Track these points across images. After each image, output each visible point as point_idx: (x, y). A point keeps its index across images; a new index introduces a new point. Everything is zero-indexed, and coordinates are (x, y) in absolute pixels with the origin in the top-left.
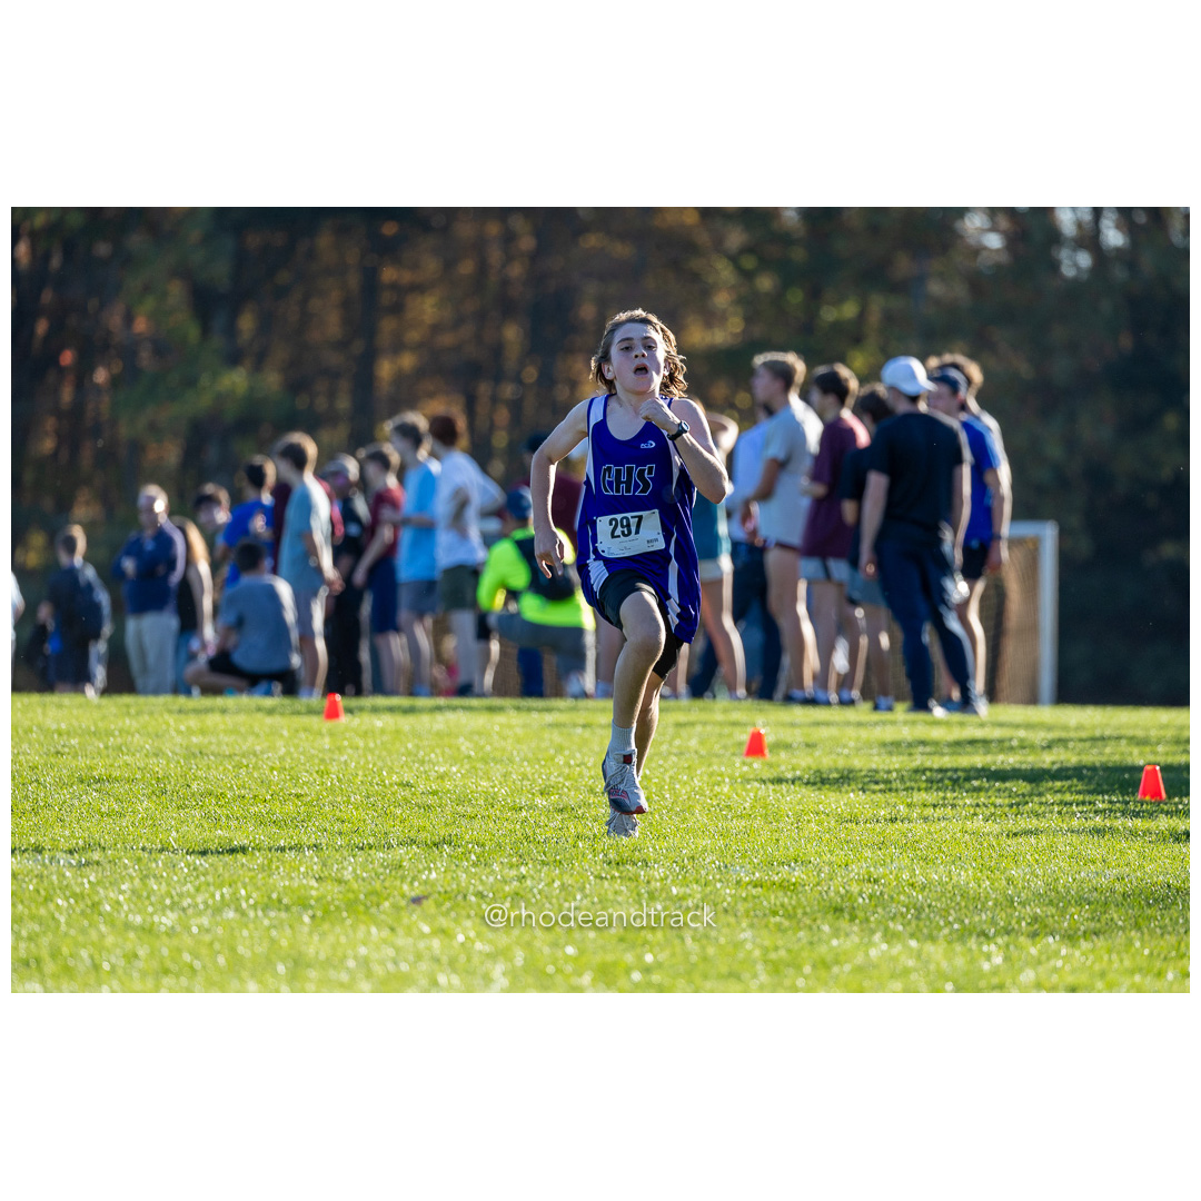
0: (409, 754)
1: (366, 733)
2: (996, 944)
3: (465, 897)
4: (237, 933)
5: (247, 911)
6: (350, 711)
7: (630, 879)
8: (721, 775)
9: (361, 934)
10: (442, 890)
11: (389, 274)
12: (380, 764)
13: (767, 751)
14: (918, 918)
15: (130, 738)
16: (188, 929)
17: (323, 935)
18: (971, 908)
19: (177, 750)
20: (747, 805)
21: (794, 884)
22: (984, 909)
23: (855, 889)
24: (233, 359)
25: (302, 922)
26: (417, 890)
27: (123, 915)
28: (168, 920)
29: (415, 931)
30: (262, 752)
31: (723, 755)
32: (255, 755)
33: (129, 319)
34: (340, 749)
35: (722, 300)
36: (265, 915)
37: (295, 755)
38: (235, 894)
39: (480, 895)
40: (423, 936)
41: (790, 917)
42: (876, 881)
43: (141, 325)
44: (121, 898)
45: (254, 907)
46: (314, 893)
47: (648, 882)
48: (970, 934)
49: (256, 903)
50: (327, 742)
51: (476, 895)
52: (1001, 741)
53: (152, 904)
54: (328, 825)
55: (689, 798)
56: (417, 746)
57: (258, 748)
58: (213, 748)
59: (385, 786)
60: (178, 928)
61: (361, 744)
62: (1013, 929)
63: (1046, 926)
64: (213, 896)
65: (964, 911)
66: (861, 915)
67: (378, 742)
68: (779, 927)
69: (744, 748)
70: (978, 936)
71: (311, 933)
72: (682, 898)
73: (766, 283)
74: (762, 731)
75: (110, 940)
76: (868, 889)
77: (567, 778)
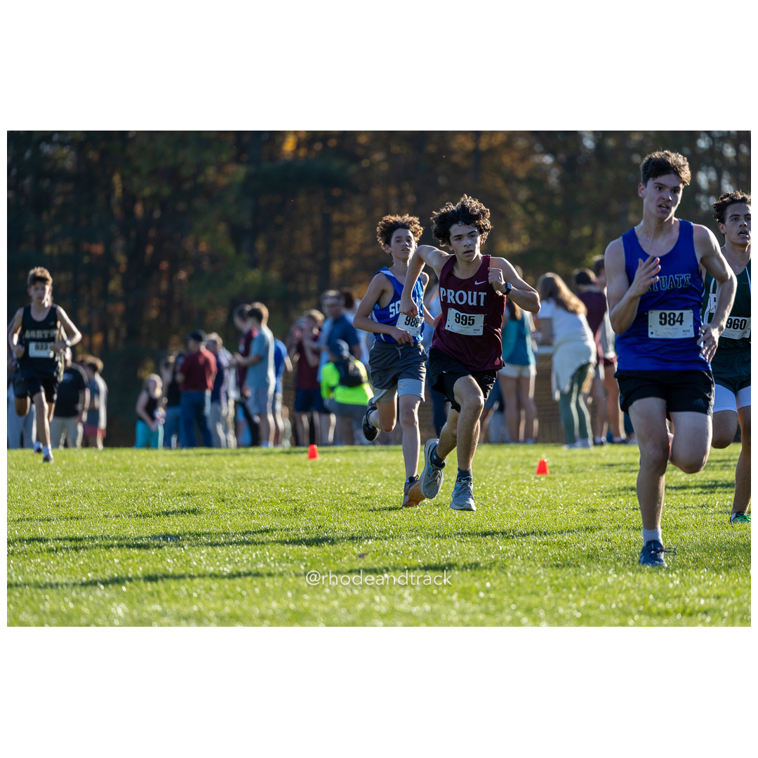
0: (355, 476)
1: (331, 465)
2: (676, 573)
3: (387, 553)
5: (270, 563)
6: (322, 453)
8: (524, 484)
10: (375, 550)
11: (336, 217)
12: (339, 482)
13: (548, 471)
15: (203, 471)
19: (229, 477)
20: (538, 500)
21: (565, 543)
23: (598, 545)
24: (253, 264)
26: (362, 551)
27: (203, 566)
30: (275, 477)
32: (271, 479)
33: (197, 244)
34: (317, 475)
35: (517, 227)
36: (280, 565)
37: (293, 478)
38: (263, 555)
42: (610, 540)
43: (203, 247)
44: (202, 557)
49: (275, 559)
50: (310, 471)
51: (393, 553)
53: (218, 561)
55: (507, 497)
56: (359, 472)
57: (273, 475)
58: (248, 475)
59: (342, 494)
61: (328, 471)
62: (685, 565)
64: (251, 556)
66: (602, 559)
67: (338, 470)
69: (536, 470)
72: (505, 552)
73: (540, 218)
74: (546, 460)
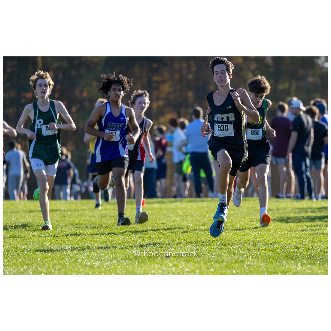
1: (152, 209)
6: (147, 203)
7: (228, 249)
8: (253, 219)
9: (152, 267)
11: (155, 78)
12: (156, 218)
14: (310, 259)
15: (85, 212)
16: (103, 266)
17: (141, 267)
21: (275, 250)
23: (292, 250)
25: (136, 264)
27: (84, 262)
28: (98, 263)
29: (168, 266)
31: (254, 213)
33: (81, 92)
36: (125, 262)
38: (116, 256)
41: (274, 259)
42: (298, 248)
43: (85, 94)
44: (84, 258)
45: (122, 260)
47: (233, 250)
53: (93, 259)
54: (142, 236)
56: (167, 213)
59: (158, 224)
60: (100, 266)
61: (151, 212)
64: (110, 257)
66: (294, 258)
67: (156, 211)
68: (271, 262)
71: (138, 267)
72: (243, 255)
75: (81, 270)
76: (296, 250)
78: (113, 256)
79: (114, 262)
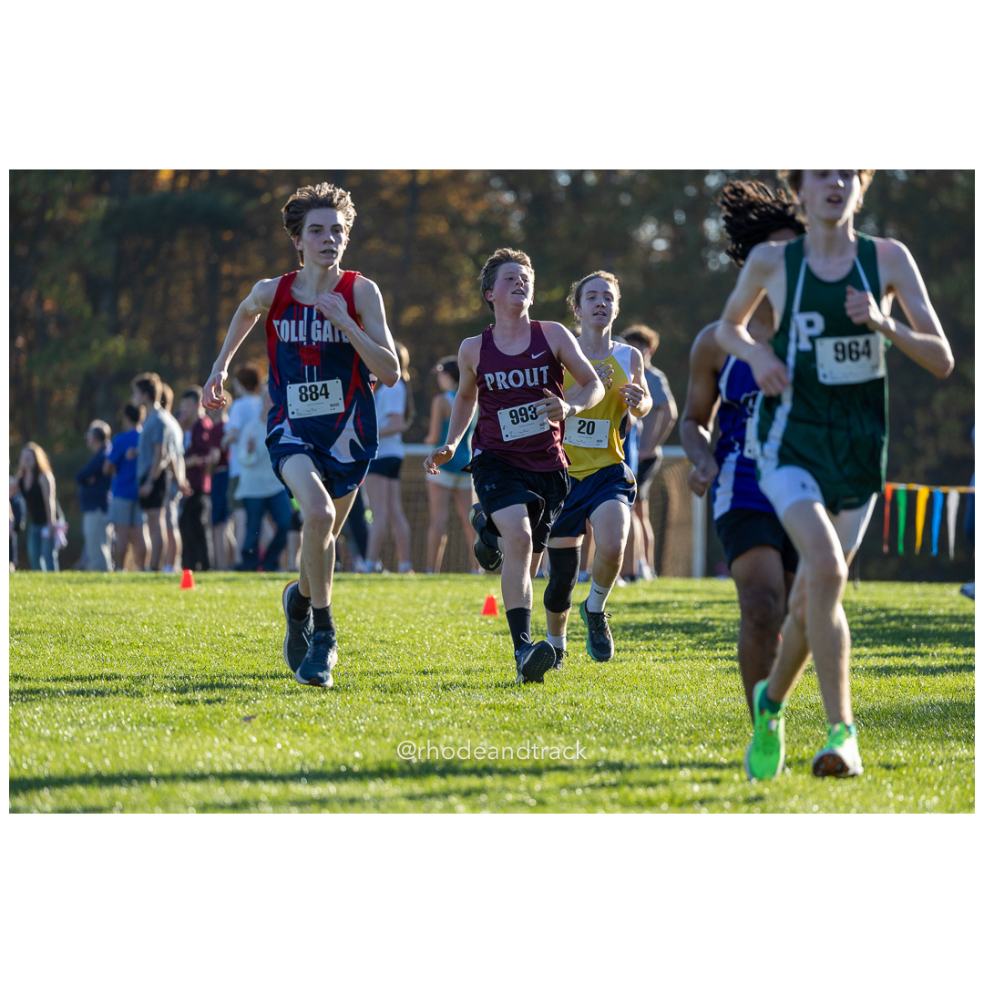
0: (242, 613)
1: (210, 598)
2: (662, 750)
3: (282, 716)
4: (118, 742)
5: (126, 726)
6: (199, 582)
7: (400, 703)
8: (465, 628)
9: (207, 744)
10: (266, 711)
11: (227, 269)
12: (221, 620)
13: (497, 611)
14: (606, 731)
15: (41, 602)
16: (83, 739)
17: (180, 744)
18: (645, 724)
19: (76, 611)
20: (484, 650)
21: (518, 707)
22: (654, 724)
23: (561, 710)
24: (115, 330)
25: (166, 735)
26: (248, 711)
27: (37, 729)
28: (70, 732)
29: (246, 741)
30: (136, 612)
31: (467, 614)
32: (131, 614)
33: (40, 301)
34: (192, 610)
35: (465, 287)
36: (139, 729)
37: (160, 614)
38: (117, 714)
39: (293, 715)
40: (252, 744)
41: (515, 731)
42: (576, 705)
43: (49, 305)
44: (35, 717)
45: (131, 723)
46: (173, 713)
47: (413, 706)
48: (644, 743)
49: (132, 720)
50: (182, 605)
51: (290, 715)
52: (666, 603)
53: (58, 722)
54: (183, 665)
55: (442, 645)
56: (247, 608)
57: (133, 609)
58: (101, 609)
59: (224, 636)
60: (76, 739)
61: (207, 606)
62: (675, 739)
63: (698, 737)
64: (102, 715)
65: (639, 726)
66: (566, 729)
67: (220, 604)
68: (507, 737)
69: (482, 609)
70: (650, 744)
71: (172, 742)
72: (437, 717)
74: (495, 597)
75: (27, 747)
76: (571, 710)
77: (355, 631)
78: (108, 715)
79: (110, 730)
